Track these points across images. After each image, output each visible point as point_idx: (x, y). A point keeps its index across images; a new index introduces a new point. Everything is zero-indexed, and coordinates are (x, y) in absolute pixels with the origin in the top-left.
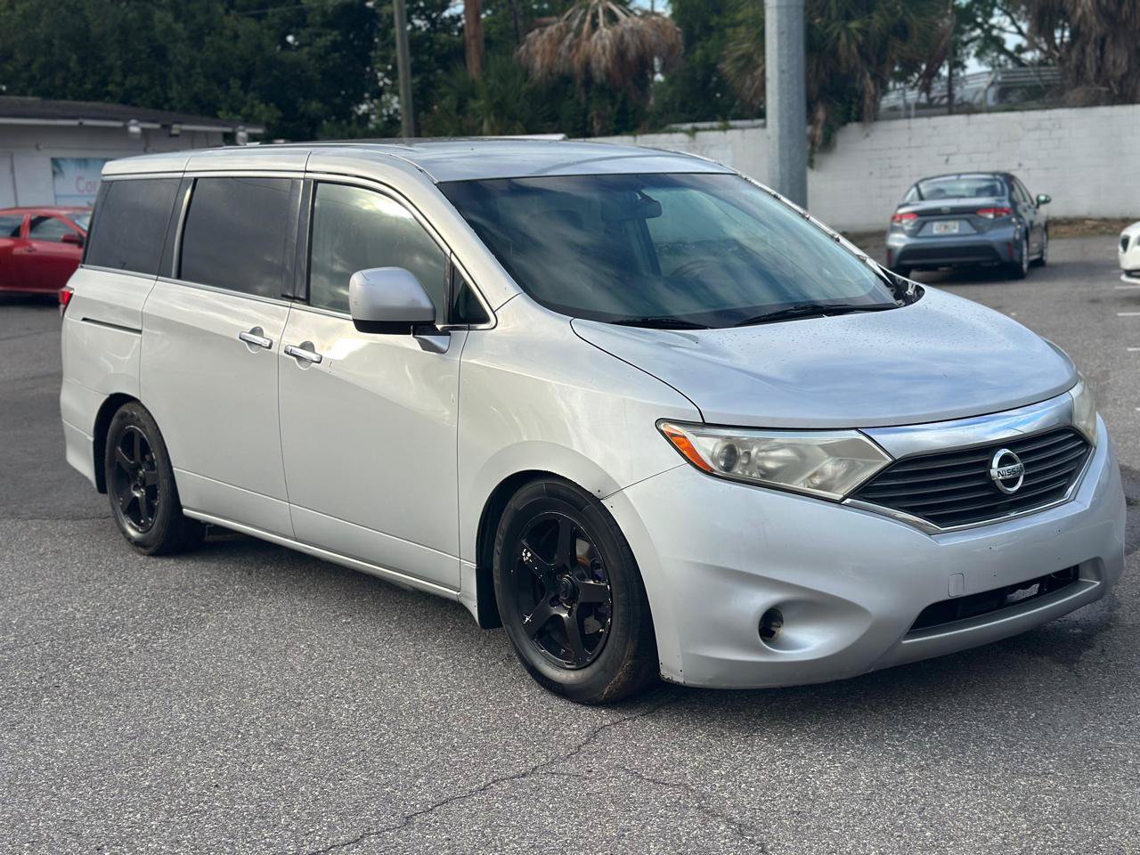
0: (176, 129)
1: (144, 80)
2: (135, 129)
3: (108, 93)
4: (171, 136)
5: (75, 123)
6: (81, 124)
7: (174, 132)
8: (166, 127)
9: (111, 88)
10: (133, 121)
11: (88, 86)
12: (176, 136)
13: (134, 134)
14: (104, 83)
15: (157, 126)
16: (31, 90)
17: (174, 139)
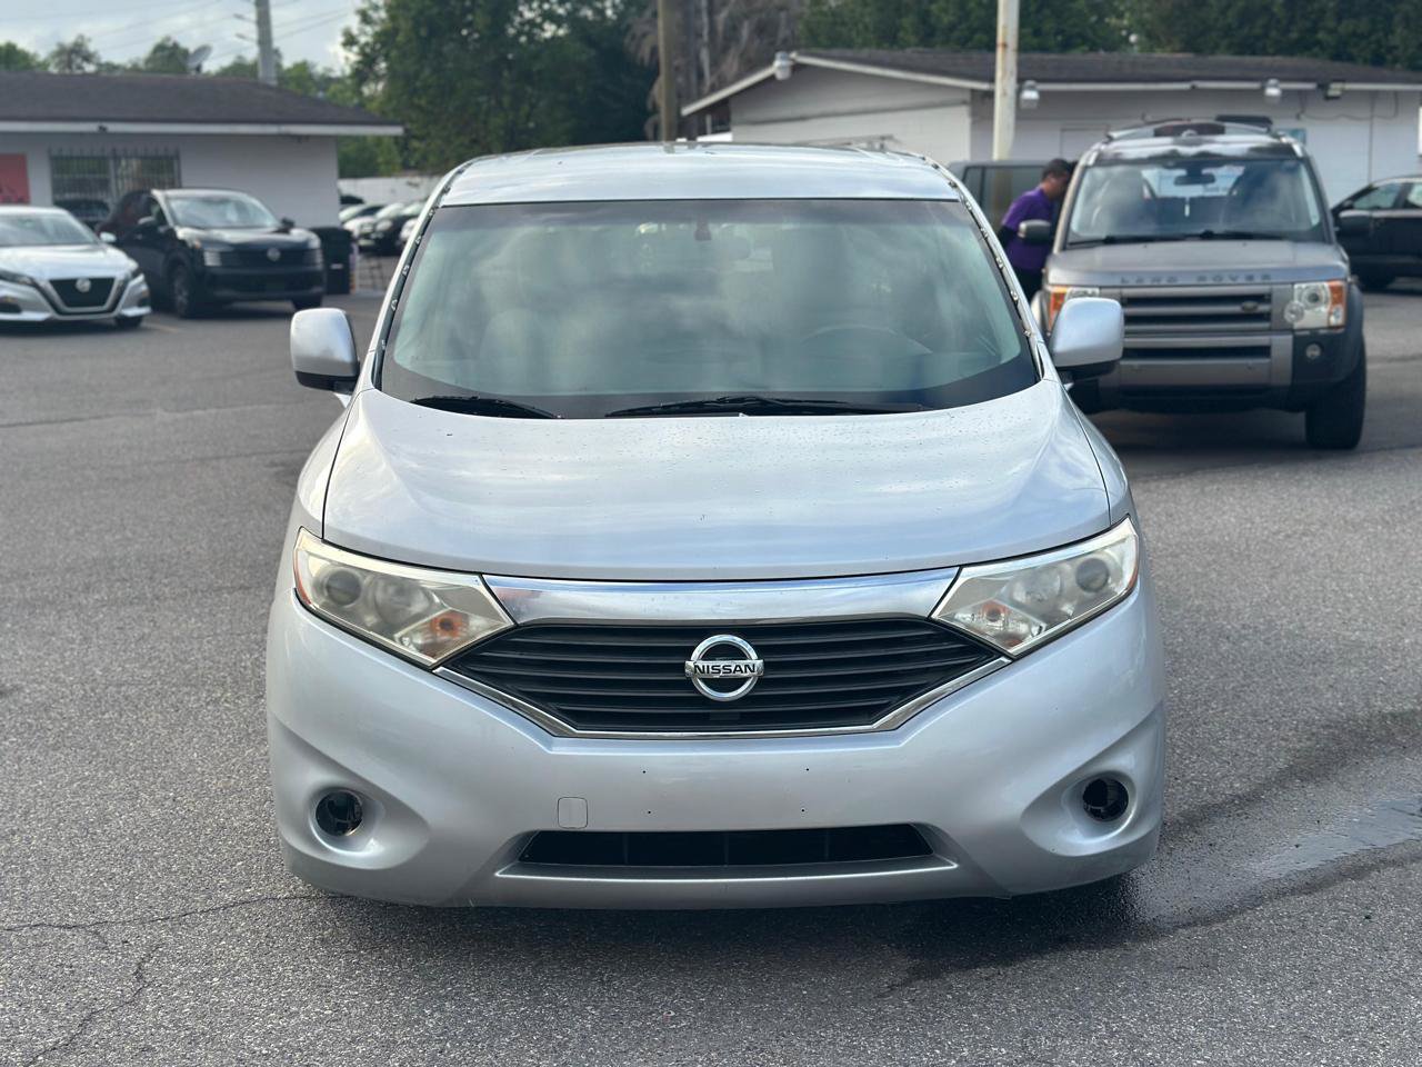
0: (1335, 89)
1: (1363, 25)
2: (1273, 91)
3: (1319, 43)
4: (1328, 98)
5: (1185, 86)
6: (1193, 87)
7: (1332, 93)
8: (1323, 87)
9: (1321, 35)
10: (1272, 82)
11: (1294, 35)
12: (1336, 98)
13: (1272, 97)
14: (1314, 30)
15: (1310, 86)
16: (1225, 43)
17: (1331, 102)
